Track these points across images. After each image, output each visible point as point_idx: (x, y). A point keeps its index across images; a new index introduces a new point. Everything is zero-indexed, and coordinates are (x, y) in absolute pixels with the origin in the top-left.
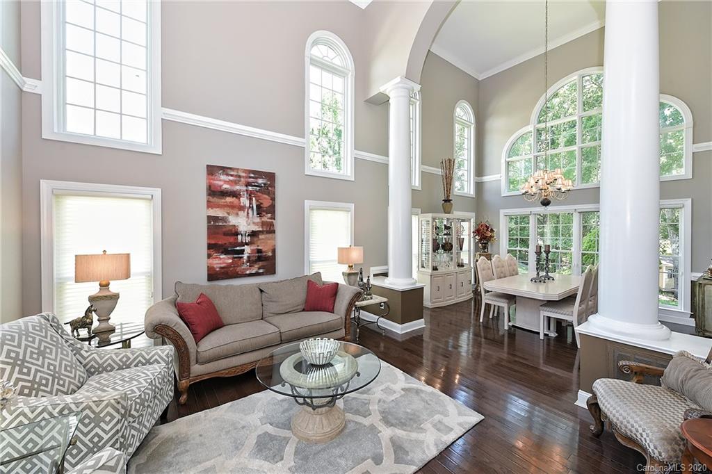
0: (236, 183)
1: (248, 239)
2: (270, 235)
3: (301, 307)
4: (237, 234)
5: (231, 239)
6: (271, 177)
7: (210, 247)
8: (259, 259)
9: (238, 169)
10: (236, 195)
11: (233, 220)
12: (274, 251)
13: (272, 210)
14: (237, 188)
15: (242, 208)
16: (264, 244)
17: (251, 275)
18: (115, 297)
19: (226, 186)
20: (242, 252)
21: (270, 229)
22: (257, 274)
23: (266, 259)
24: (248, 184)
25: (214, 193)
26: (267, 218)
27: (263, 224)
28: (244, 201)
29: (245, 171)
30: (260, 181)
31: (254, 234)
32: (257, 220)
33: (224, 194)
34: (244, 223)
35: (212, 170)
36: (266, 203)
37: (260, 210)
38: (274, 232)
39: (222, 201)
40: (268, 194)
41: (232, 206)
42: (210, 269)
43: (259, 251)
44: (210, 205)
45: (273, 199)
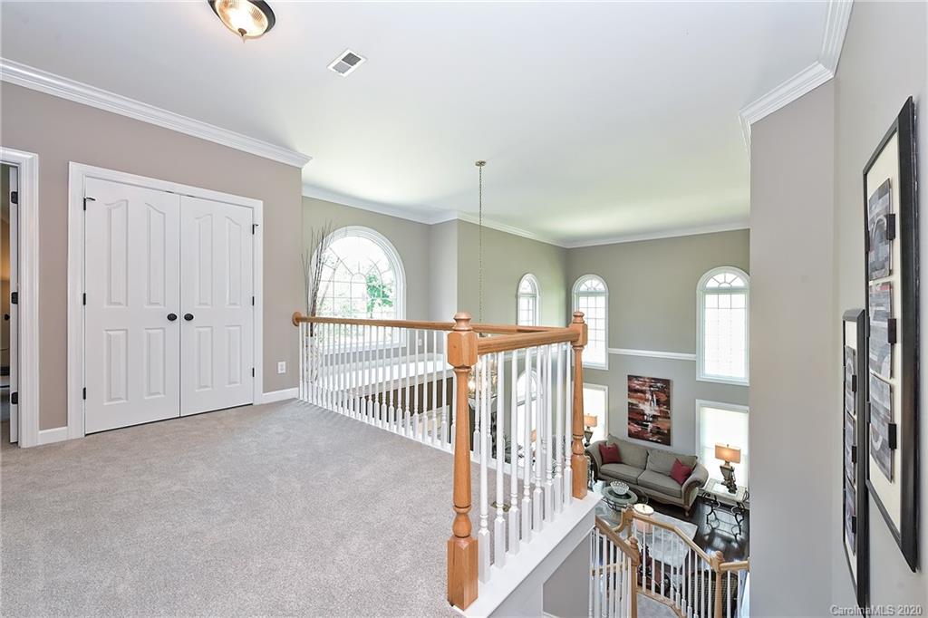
0: (643, 385)
1: (651, 419)
2: (666, 420)
3: (669, 474)
4: (644, 414)
5: (641, 417)
6: (667, 382)
7: (629, 419)
8: (658, 433)
9: (644, 378)
10: (643, 392)
11: (642, 406)
12: (669, 430)
13: (668, 403)
14: (644, 388)
15: (647, 400)
16: (662, 424)
17: (652, 441)
18: (592, 433)
19: (638, 387)
20: (647, 426)
21: (666, 416)
22: (656, 442)
23: (663, 434)
24: (651, 386)
25: (632, 390)
26: (664, 408)
27: (661, 411)
28: (648, 396)
29: (648, 378)
30: (659, 385)
31: (654, 417)
32: (657, 408)
33: (637, 391)
34: (649, 409)
35: (630, 378)
36: (663, 398)
37: (658, 403)
38: (669, 418)
39: (635, 395)
40: (665, 393)
41: (641, 398)
42: (629, 431)
43: (658, 428)
44: (629, 397)
45: (668, 397)
